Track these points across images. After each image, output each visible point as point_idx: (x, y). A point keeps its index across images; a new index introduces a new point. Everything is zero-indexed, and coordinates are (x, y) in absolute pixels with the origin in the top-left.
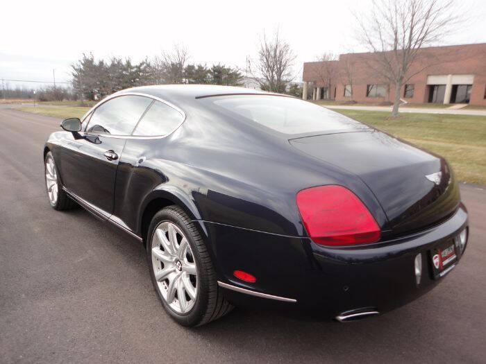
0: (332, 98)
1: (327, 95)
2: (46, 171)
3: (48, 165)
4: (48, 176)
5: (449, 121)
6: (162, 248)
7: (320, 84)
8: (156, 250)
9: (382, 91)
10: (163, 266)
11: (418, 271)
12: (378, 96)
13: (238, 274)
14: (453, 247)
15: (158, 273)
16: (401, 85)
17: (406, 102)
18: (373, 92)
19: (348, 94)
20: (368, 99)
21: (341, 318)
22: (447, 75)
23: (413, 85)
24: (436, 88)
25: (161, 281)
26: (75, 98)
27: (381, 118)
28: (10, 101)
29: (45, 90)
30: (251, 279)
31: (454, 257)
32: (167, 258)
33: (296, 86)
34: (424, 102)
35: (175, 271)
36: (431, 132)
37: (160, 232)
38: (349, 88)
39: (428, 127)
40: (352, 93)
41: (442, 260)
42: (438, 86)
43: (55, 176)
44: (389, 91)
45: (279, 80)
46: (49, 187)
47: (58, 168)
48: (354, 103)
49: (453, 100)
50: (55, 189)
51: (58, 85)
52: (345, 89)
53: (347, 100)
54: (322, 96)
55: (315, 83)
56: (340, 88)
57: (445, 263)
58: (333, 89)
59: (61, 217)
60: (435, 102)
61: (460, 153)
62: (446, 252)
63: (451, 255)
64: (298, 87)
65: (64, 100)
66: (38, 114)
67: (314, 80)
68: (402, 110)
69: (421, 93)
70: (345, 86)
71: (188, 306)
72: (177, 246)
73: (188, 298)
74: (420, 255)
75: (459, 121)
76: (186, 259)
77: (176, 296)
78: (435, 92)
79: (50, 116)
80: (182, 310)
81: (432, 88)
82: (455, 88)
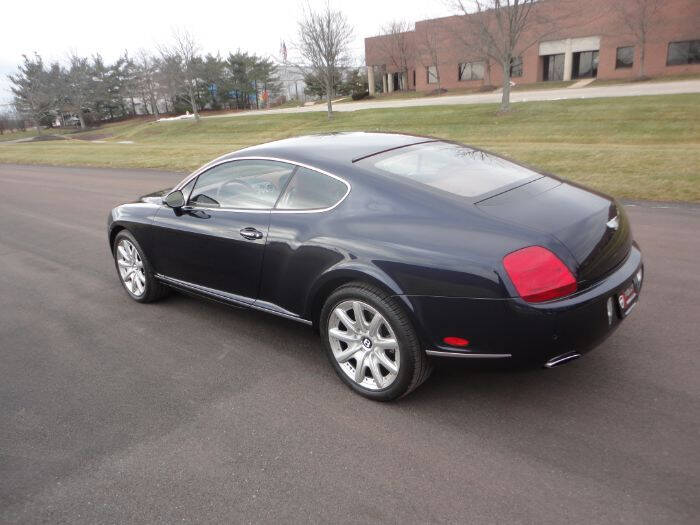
0: (411, 87)
1: (403, 83)
2: (116, 256)
3: (120, 249)
4: (121, 261)
5: (576, 109)
6: (342, 328)
7: (392, 69)
8: (334, 331)
9: (479, 70)
11: (610, 314)
12: (474, 78)
13: (448, 340)
14: (632, 286)
15: (339, 354)
17: (514, 84)
18: (467, 73)
19: (433, 79)
20: (462, 84)
21: (550, 364)
22: (565, 39)
23: (520, 58)
24: (551, 59)
25: (344, 361)
27: (487, 114)
30: (464, 343)
31: (635, 295)
32: (349, 337)
33: (356, 72)
34: (538, 80)
35: (361, 349)
36: (557, 127)
37: (339, 313)
38: (433, 70)
39: (550, 121)
40: (438, 78)
41: (626, 300)
42: (554, 55)
44: (488, 69)
45: (331, 67)
48: (443, 92)
49: (576, 74)
52: (428, 73)
53: (431, 88)
54: (396, 87)
55: (384, 66)
56: (421, 72)
57: (628, 301)
58: (410, 73)
60: (553, 79)
61: (602, 159)
62: (628, 292)
63: (632, 293)
64: (359, 74)
67: (383, 63)
68: (516, 97)
69: (532, 70)
70: (428, 68)
71: (386, 382)
72: (366, 324)
73: (384, 371)
75: (590, 108)
76: (378, 335)
77: (368, 374)
78: (551, 65)
80: (379, 387)
81: (546, 59)
82: (576, 56)
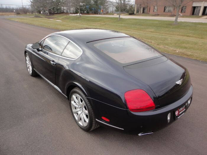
0: (148, 12)
1: (146, 11)
2: (26, 60)
3: (27, 58)
4: (27, 62)
5: (200, 26)
6: (75, 102)
7: (143, 6)
8: (72, 102)
9: (171, 9)
10: (76, 109)
11: (169, 118)
12: (169, 11)
13: (103, 118)
14: (184, 106)
15: (74, 110)
16: (179, 9)
17: (182, 15)
18: (167, 9)
19: (155, 11)
20: (164, 13)
22: (202, 1)
23: (186, 7)
24: (196, 8)
25: (75, 113)
26: (32, 12)
27: (169, 24)
28: (4, 13)
29: (19, 9)
30: (108, 120)
31: (185, 110)
32: (77, 106)
33: (132, 6)
34: (190, 15)
35: (80, 111)
36: (191, 32)
37: (74, 97)
38: (156, 8)
39: (189, 29)
40: (157, 10)
41: (179, 112)
42: (197, 7)
43: (30, 63)
44: (174, 9)
45: (124, 3)
46: (28, 67)
47: (31, 60)
48: (158, 15)
49: (204, 14)
50: (31, 67)
51: (24, 7)
52: (154, 8)
53: (155, 13)
54: (143, 12)
55: (141, 5)
56: (152, 8)
58: (149, 8)
59: (34, 79)
60: (195, 15)
61: (201, 46)
62: (181, 109)
63: (183, 109)
64: (133, 7)
65: (28, 13)
66: (17, 22)
67: (140, 4)
68: (180, 20)
69: (189, 10)
70: (154, 7)
71: (85, 125)
72: (81, 103)
73: (85, 121)
74: (170, 113)
76: (84, 109)
77: (81, 119)
78: (196, 10)
79: (23, 23)
80: (83, 125)
81: (194, 8)
82: (205, 8)
